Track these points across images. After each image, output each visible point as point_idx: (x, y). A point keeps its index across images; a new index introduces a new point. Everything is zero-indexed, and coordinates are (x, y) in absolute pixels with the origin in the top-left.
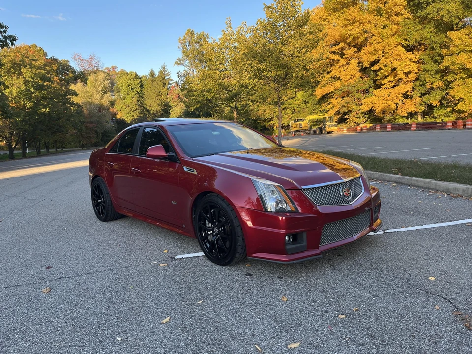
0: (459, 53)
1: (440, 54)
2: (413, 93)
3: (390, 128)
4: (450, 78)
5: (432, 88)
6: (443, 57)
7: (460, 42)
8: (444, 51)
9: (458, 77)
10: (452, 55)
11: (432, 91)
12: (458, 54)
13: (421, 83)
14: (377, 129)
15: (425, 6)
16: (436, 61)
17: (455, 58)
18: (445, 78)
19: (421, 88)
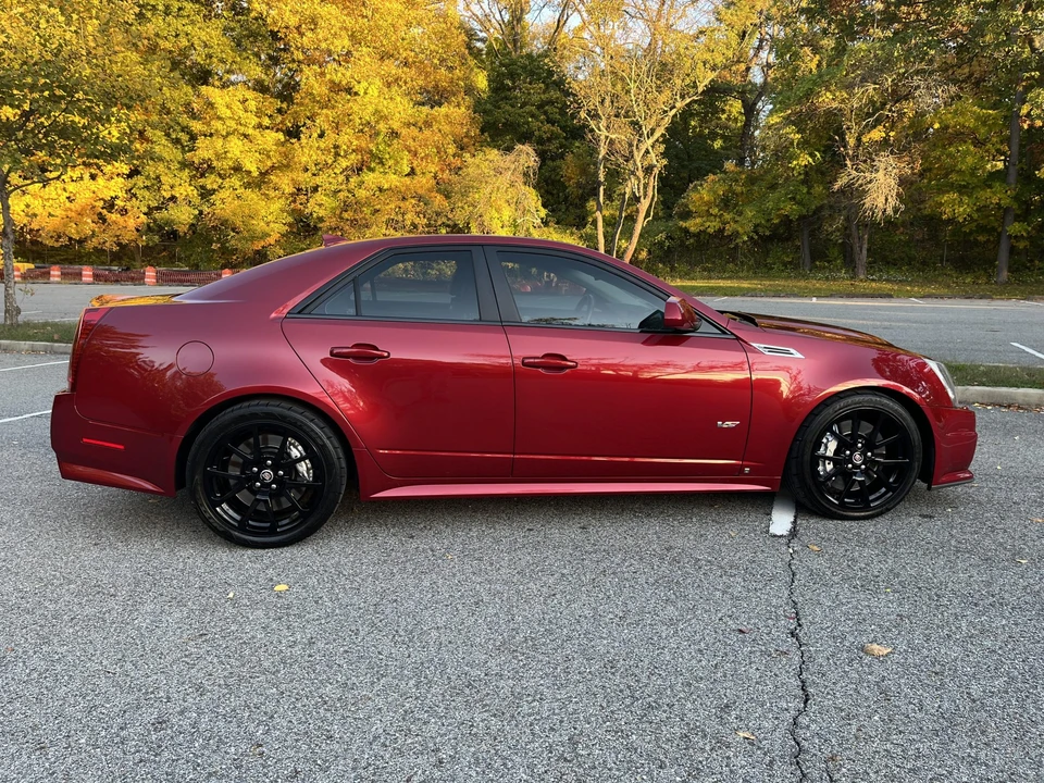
0: (227, 136)
1: (187, 127)
2: (128, 203)
3: (89, 276)
4: (210, 182)
5: (173, 199)
6: (193, 138)
7: (229, 113)
8: (196, 126)
9: (227, 183)
10: (211, 135)
11: (171, 204)
12: (225, 137)
13: (148, 183)
14: (54, 276)
15: (149, 14)
16: (177, 141)
17: (219, 143)
18: (202, 181)
19: (146, 194)
